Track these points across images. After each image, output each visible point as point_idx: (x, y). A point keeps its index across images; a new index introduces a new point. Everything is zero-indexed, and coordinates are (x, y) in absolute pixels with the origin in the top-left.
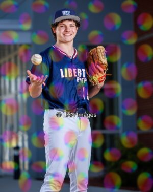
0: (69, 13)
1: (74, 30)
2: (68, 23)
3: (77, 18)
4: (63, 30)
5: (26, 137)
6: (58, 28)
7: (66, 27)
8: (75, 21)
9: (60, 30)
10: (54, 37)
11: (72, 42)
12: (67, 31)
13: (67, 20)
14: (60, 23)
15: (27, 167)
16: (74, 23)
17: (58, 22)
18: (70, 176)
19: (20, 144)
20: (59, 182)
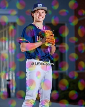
0: (41, 6)
1: (44, 15)
2: (41, 11)
4: (38, 15)
5: (14, 74)
6: (35, 14)
7: (40, 13)
8: (45, 10)
9: (36, 15)
11: (42, 22)
12: (40, 16)
13: (40, 9)
14: (36, 11)
17: (36, 10)
19: (11, 78)
20: (33, 100)
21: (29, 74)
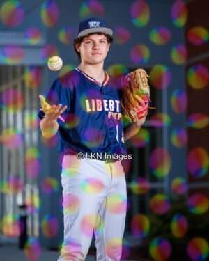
0: (98, 25)
1: (104, 48)
2: (97, 38)
3: (109, 32)
4: (90, 46)
6: (82, 44)
7: (94, 43)
8: (107, 36)
9: (85, 47)
10: (77, 56)
11: (102, 64)
13: (95, 33)
14: (86, 38)
15: (36, 233)
16: (105, 38)
17: (84, 37)
18: (97, 245)
20: (82, 254)
21: (69, 191)
